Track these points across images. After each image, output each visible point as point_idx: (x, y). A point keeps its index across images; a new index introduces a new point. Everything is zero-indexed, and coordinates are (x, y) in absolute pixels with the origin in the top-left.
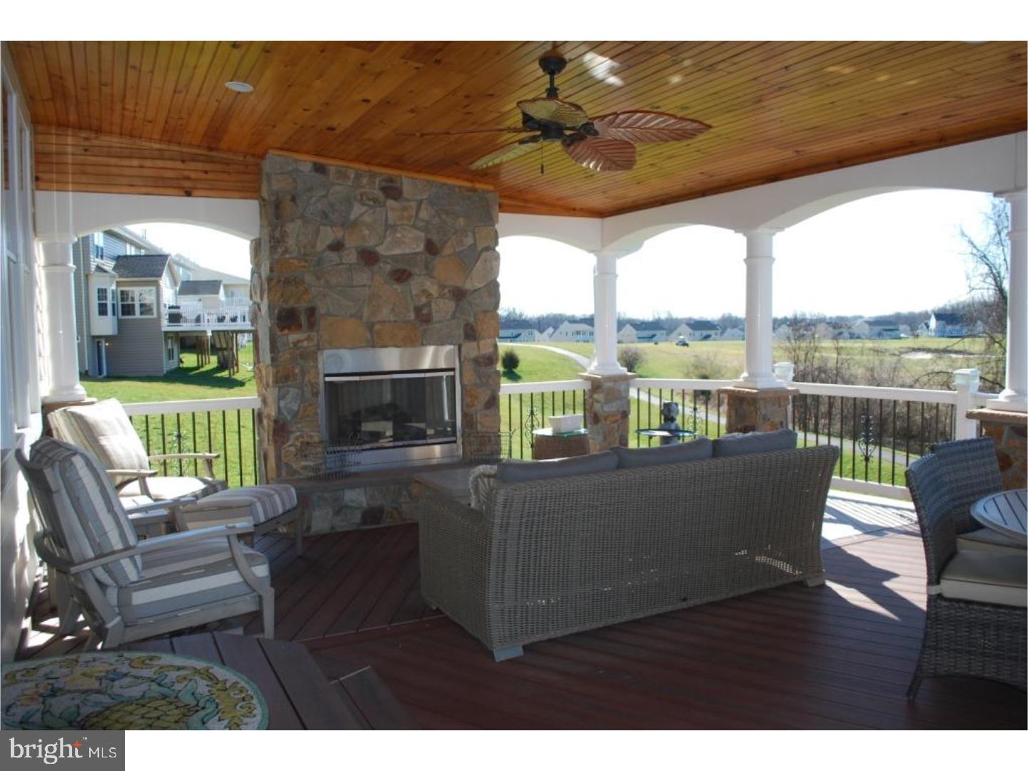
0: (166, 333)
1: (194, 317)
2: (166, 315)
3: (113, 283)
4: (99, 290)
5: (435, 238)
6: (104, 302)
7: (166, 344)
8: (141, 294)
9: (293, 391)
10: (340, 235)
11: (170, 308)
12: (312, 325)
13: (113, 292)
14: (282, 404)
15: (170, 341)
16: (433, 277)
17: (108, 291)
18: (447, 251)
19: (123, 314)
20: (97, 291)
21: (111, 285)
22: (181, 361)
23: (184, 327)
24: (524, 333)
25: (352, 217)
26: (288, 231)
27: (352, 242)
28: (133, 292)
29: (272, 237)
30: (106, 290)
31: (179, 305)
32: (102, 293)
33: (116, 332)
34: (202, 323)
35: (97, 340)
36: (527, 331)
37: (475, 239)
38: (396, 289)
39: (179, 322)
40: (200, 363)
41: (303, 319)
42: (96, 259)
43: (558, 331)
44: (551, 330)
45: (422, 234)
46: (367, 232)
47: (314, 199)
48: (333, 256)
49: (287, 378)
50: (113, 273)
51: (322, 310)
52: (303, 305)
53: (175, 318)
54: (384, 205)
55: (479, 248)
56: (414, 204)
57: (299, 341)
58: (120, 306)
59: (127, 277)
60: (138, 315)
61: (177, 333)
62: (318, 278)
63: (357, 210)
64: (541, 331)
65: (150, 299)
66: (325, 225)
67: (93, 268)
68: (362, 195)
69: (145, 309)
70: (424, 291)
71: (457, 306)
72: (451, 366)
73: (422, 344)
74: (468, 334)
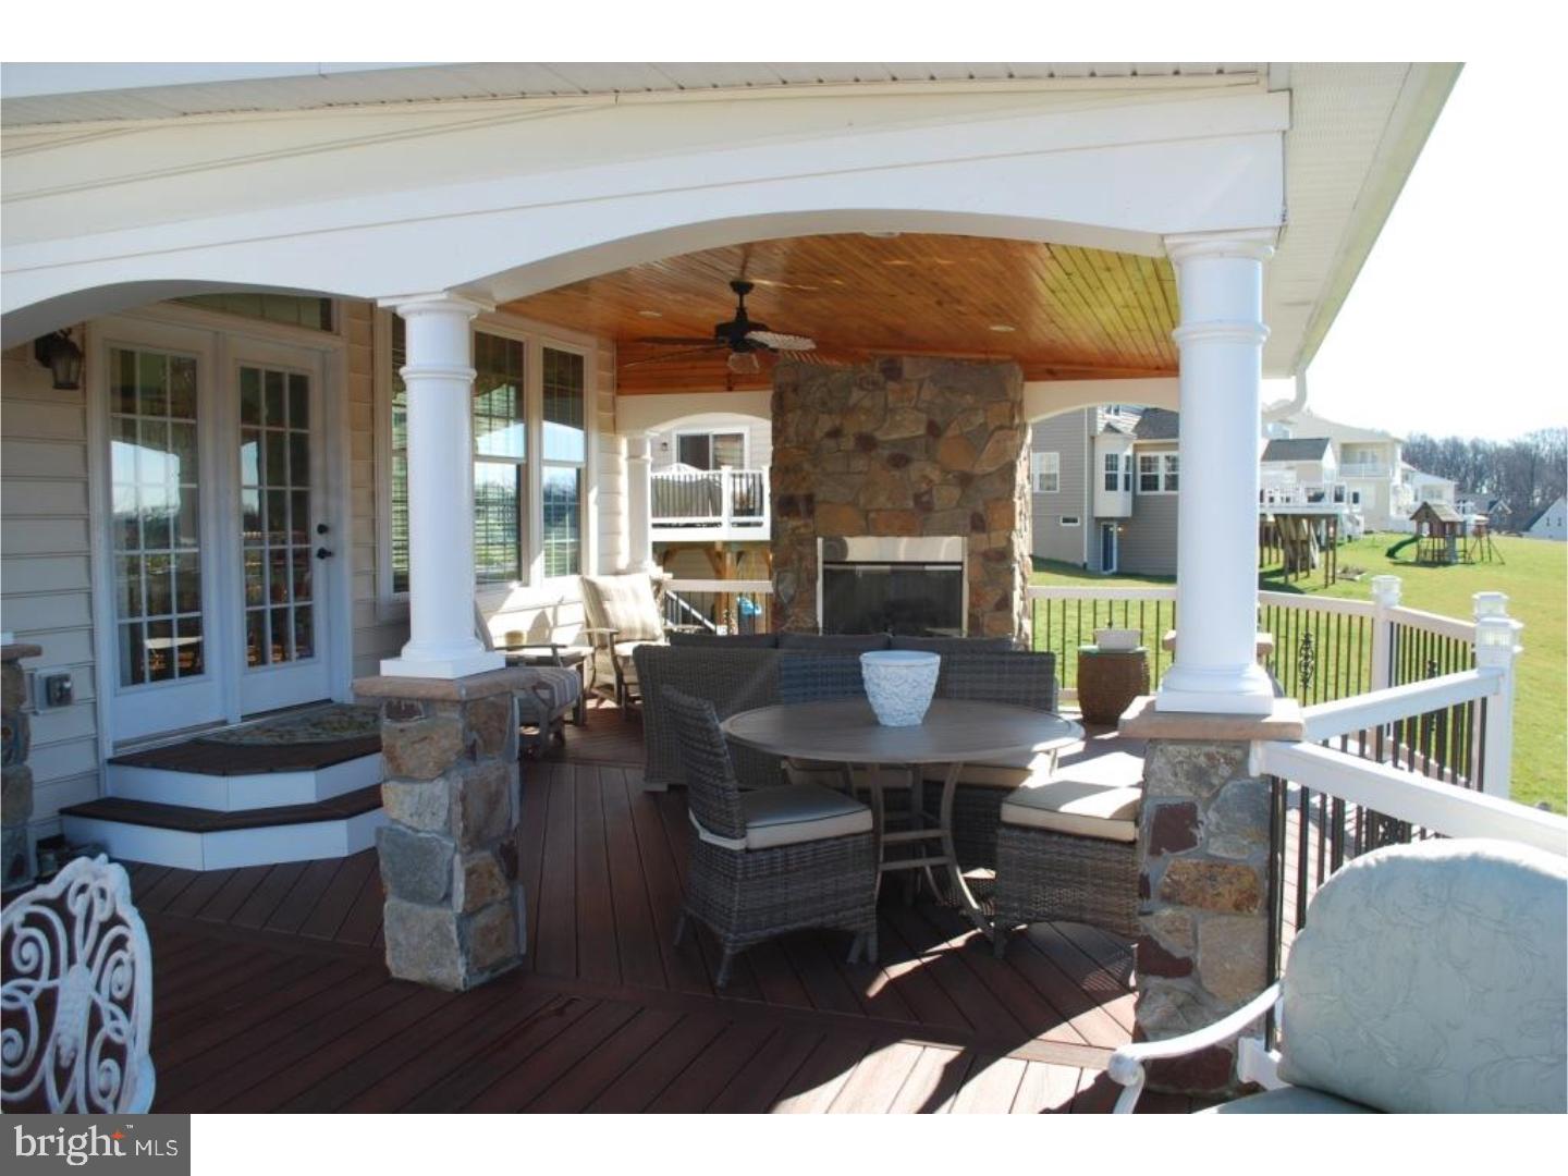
3: (1127, 446)
4: (1107, 456)
5: (939, 419)
6: (1114, 472)
9: (790, 577)
10: (837, 422)
12: (810, 513)
13: (1128, 458)
16: (936, 462)
17: (1120, 457)
18: (950, 433)
19: (1144, 488)
20: (1104, 458)
21: (1125, 450)
25: (852, 401)
26: (789, 420)
27: (851, 428)
28: (1157, 458)
30: (1116, 456)
32: (1111, 461)
33: (1129, 514)
35: (1103, 523)
37: (986, 418)
38: (893, 476)
41: (802, 507)
42: (1107, 416)
45: (924, 417)
46: (863, 418)
47: (814, 388)
48: (830, 443)
49: (785, 563)
50: (1133, 433)
51: (820, 497)
52: (802, 492)
54: (884, 389)
55: (992, 427)
56: (915, 385)
57: (798, 528)
58: (1138, 478)
59: (1150, 438)
60: (1162, 490)
62: (815, 466)
63: (856, 395)
66: (823, 413)
67: (1101, 426)
68: (861, 379)
70: (925, 477)
71: (963, 491)
72: (959, 559)
73: (921, 535)
74: (978, 524)
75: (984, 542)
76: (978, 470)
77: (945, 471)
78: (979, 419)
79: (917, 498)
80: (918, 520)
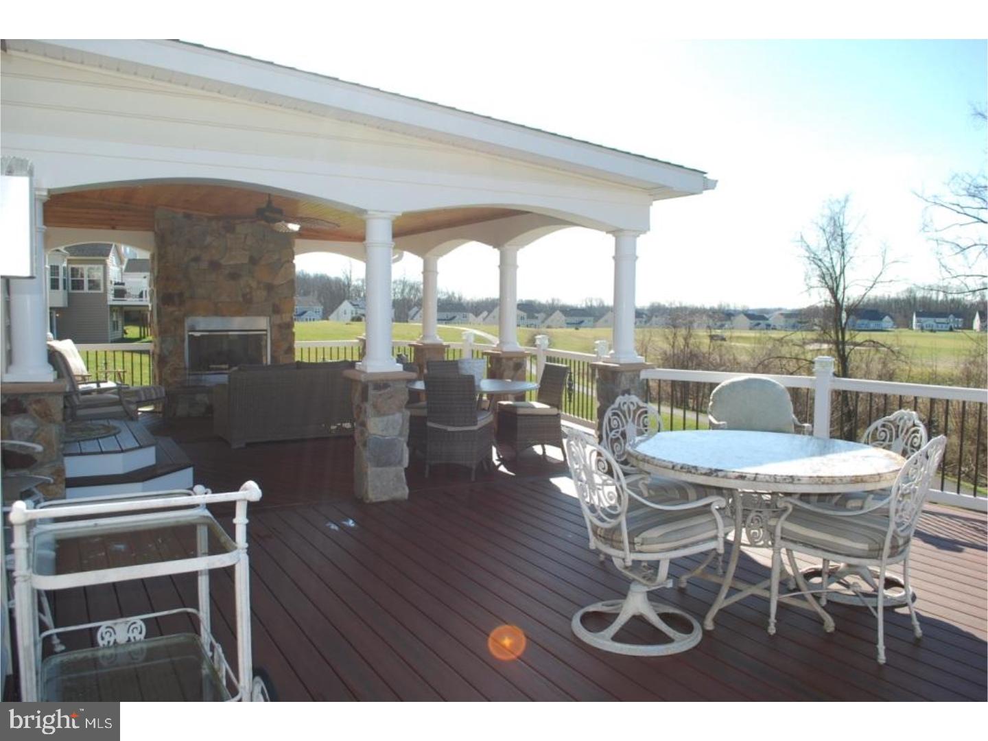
0: (112, 306)
1: (138, 293)
2: (112, 290)
3: (64, 261)
4: (51, 266)
5: (255, 255)
6: (56, 277)
7: (111, 315)
8: (90, 271)
9: (169, 339)
10: (198, 254)
11: (115, 284)
12: (182, 303)
13: (64, 268)
14: (163, 346)
15: (114, 314)
16: (253, 277)
17: (60, 268)
18: (262, 263)
19: (73, 288)
20: (50, 268)
21: (63, 263)
22: (125, 332)
23: (129, 301)
24: (459, 316)
25: (206, 243)
27: (205, 257)
28: (82, 269)
29: (159, 254)
30: (58, 267)
31: (124, 281)
32: (54, 270)
33: (66, 305)
34: (144, 299)
36: (461, 314)
37: (280, 256)
38: (231, 284)
39: (123, 297)
40: (142, 334)
41: (176, 299)
43: (491, 315)
44: (485, 313)
45: (247, 253)
46: (214, 252)
47: (184, 233)
48: (194, 264)
50: (65, 251)
51: (187, 295)
52: (176, 292)
53: (120, 293)
54: (225, 237)
55: (283, 261)
56: (242, 236)
57: (174, 312)
58: (70, 282)
59: (77, 255)
60: (86, 290)
61: (121, 307)
62: (185, 277)
63: (209, 239)
64: (477, 315)
65: (97, 275)
66: (190, 248)
68: (212, 231)
69: (94, 284)
70: (248, 285)
71: (268, 294)
72: (265, 328)
73: (246, 315)
74: (276, 310)
75: (277, 319)
76: (276, 282)
77: (259, 283)
78: (276, 257)
79: (244, 296)
80: (245, 307)
